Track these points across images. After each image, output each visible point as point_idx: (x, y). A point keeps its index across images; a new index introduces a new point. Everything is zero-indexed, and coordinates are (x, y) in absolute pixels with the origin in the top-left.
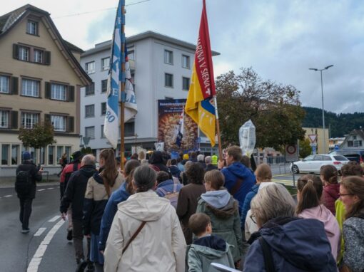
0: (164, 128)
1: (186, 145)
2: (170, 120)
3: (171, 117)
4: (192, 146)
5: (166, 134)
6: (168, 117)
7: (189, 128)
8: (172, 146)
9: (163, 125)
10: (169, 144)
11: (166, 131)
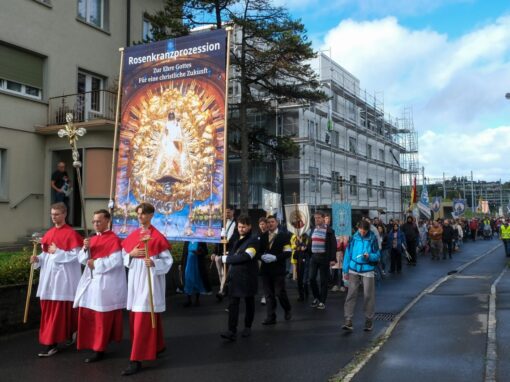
0: (135, 132)
1: (190, 187)
2: (153, 108)
3: (155, 99)
4: (206, 190)
5: (140, 151)
6: (147, 100)
7: (201, 130)
8: (150, 188)
9: (133, 124)
10: (144, 182)
11: (139, 140)
